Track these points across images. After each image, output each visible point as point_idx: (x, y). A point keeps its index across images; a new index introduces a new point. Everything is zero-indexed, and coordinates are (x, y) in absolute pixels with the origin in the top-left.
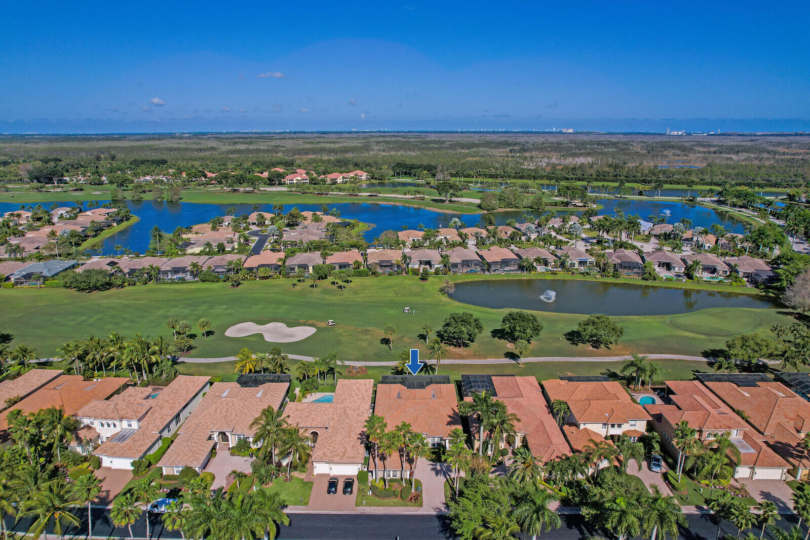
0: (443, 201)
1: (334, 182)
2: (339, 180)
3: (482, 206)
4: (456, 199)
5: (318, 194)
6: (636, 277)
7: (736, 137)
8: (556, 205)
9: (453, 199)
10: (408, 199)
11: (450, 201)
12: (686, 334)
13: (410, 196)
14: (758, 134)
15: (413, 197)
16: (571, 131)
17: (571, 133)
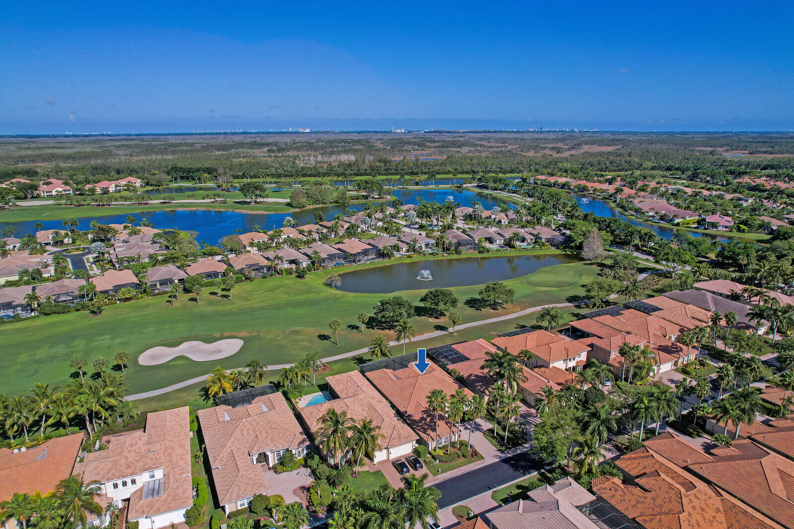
0: (249, 203)
1: (105, 191)
2: (112, 189)
3: (293, 204)
4: (262, 200)
5: (99, 205)
6: (472, 251)
7: (446, 134)
8: (357, 199)
9: (258, 200)
10: (207, 203)
11: (256, 202)
12: (544, 289)
13: (210, 200)
14: (460, 131)
15: (213, 200)
16: (308, 130)
17: (308, 133)
